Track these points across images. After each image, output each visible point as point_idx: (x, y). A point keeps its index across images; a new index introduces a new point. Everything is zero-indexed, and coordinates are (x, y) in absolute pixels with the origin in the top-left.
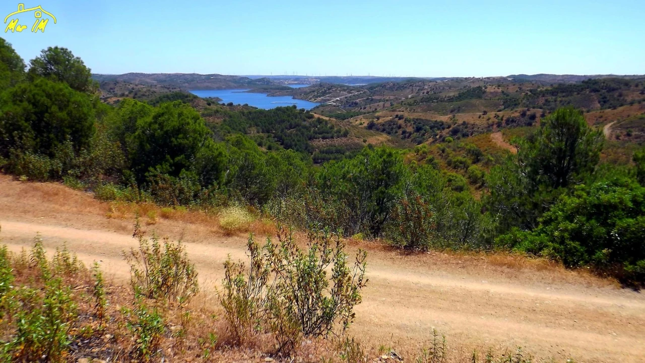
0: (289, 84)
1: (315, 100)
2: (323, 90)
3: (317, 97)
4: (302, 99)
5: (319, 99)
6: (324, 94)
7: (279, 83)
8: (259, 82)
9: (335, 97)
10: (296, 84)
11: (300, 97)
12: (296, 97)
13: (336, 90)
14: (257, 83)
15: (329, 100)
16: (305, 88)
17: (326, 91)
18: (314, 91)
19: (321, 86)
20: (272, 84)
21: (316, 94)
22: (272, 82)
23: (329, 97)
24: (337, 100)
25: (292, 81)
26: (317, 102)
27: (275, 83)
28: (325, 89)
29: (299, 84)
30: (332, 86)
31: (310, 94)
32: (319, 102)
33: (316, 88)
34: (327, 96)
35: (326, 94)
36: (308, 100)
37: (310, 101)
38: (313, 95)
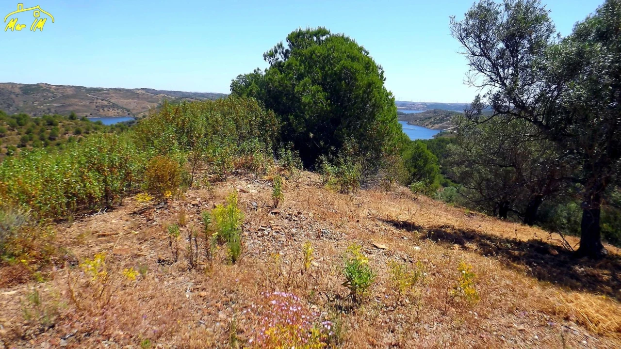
1: (432, 126)
2: (440, 117)
3: (435, 124)
4: (417, 125)
5: (437, 126)
6: (441, 121)
10: (404, 109)
11: (415, 123)
12: (411, 122)
15: (447, 127)
16: (419, 114)
17: (443, 118)
18: (430, 118)
19: (435, 112)
21: (433, 120)
23: (447, 124)
26: (435, 129)
28: (443, 116)
29: (407, 109)
30: (450, 114)
31: (426, 121)
32: (437, 129)
33: (431, 115)
34: (445, 123)
35: (444, 121)
36: (424, 127)
37: (427, 127)
38: (429, 122)
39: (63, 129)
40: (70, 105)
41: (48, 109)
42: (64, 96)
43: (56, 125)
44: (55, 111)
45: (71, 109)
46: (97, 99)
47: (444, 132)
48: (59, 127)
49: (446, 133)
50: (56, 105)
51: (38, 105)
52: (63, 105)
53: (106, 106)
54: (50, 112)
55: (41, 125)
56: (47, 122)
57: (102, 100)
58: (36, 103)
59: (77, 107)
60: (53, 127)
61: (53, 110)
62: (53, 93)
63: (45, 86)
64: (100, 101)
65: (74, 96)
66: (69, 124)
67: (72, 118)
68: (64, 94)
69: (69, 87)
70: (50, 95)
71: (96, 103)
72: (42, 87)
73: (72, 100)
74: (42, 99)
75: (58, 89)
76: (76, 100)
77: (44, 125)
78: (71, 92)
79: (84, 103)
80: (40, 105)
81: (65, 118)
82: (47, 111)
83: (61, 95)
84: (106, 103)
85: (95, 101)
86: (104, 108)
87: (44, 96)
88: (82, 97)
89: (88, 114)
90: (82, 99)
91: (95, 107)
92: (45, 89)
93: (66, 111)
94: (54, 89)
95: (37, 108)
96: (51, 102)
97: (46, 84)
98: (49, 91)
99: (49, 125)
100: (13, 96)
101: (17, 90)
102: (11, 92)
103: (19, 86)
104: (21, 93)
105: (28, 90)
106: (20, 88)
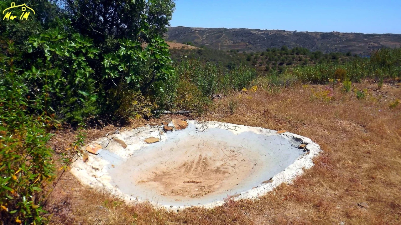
39: (341, 62)
40: (350, 46)
41: (336, 49)
42: (347, 40)
43: (337, 59)
44: (340, 50)
45: (350, 48)
46: (370, 42)
48: (339, 60)
50: (341, 46)
51: (330, 46)
52: (345, 46)
53: (376, 47)
54: (336, 50)
55: (328, 58)
56: (332, 57)
57: (374, 43)
58: (329, 45)
59: (354, 48)
60: (335, 60)
61: (338, 49)
62: (340, 38)
63: (336, 34)
64: (372, 43)
65: (353, 40)
66: (345, 59)
67: (348, 55)
68: (348, 39)
69: (352, 34)
70: (338, 39)
71: (369, 44)
72: (334, 34)
73: (352, 42)
74: (333, 42)
75: (344, 35)
76: (355, 43)
77: (330, 58)
78: (352, 38)
79: (360, 45)
80: (331, 46)
81: (344, 55)
82: (335, 50)
83: (345, 39)
84: (376, 45)
85: (368, 43)
86: (374, 48)
87: (334, 40)
88: (359, 41)
89: (362, 52)
90: (359, 42)
91: (367, 47)
92: (335, 36)
93: (347, 50)
95: (329, 48)
96: (338, 44)
97: (337, 32)
98: (338, 36)
99: (333, 59)
100: (316, 40)
101: (318, 37)
102: (315, 38)
103: (320, 34)
104: (320, 38)
105: (325, 36)
106: (320, 35)
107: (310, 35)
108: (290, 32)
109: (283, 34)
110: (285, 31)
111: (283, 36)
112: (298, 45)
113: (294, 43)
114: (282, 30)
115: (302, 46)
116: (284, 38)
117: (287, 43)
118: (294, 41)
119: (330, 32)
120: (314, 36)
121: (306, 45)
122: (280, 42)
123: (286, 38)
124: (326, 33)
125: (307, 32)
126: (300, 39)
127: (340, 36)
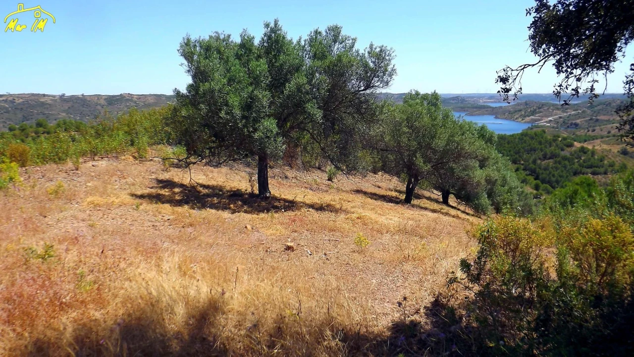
0: (485, 102)
1: (523, 120)
2: (532, 109)
3: (525, 117)
4: (506, 119)
5: (528, 119)
6: (533, 113)
7: (474, 101)
8: (453, 100)
9: (548, 117)
10: (492, 102)
11: (503, 116)
12: (499, 116)
13: (548, 109)
14: (451, 101)
15: (539, 120)
16: (508, 106)
17: (535, 110)
18: (520, 110)
19: (526, 104)
20: (467, 103)
21: (523, 113)
22: (466, 101)
23: (539, 116)
24: (551, 121)
25: (486, 99)
26: (525, 122)
27: (470, 102)
28: (535, 108)
29: (495, 102)
30: (543, 105)
31: (516, 114)
32: (528, 122)
33: (522, 107)
34: (537, 115)
35: (536, 113)
36: (514, 120)
37: (516, 120)
38: (519, 115)
42: (145, 104)
47: (535, 126)
49: (537, 127)
62: (135, 102)
63: (128, 96)
65: (155, 104)
68: (146, 103)
69: (151, 95)
70: (132, 104)
72: (125, 97)
74: (126, 109)
75: (140, 98)
78: (152, 101)
83: (143, 104)
87: (127, 106)
92: (127, 99)
94: (136, 98)
97: (129, 94)
98: (131, 100)
100: (99, 107)
101: (102, 102)
102: (97, 104)
103: (104, 97)
104: (106, 104)
105: (112, 100)
106: (105, 99)
107: (88, 99)
108: (54, 96)
109: (42, 100)
110: (44, 95)
111: (43, 104)
112: (72, 116)
113: (64, 114)
114: (39, 94)
115: (78, 118)
116: (46, 106)
117: (52, 114)
118: (64, 111)
119: (119, 94)
120: (95, 101)
121: (86, 116)
122: (38, 114)
123: (48, 106)
124: (113, 96)
125: (83, 95)
126: (73, 106)
127: (134, 99)
